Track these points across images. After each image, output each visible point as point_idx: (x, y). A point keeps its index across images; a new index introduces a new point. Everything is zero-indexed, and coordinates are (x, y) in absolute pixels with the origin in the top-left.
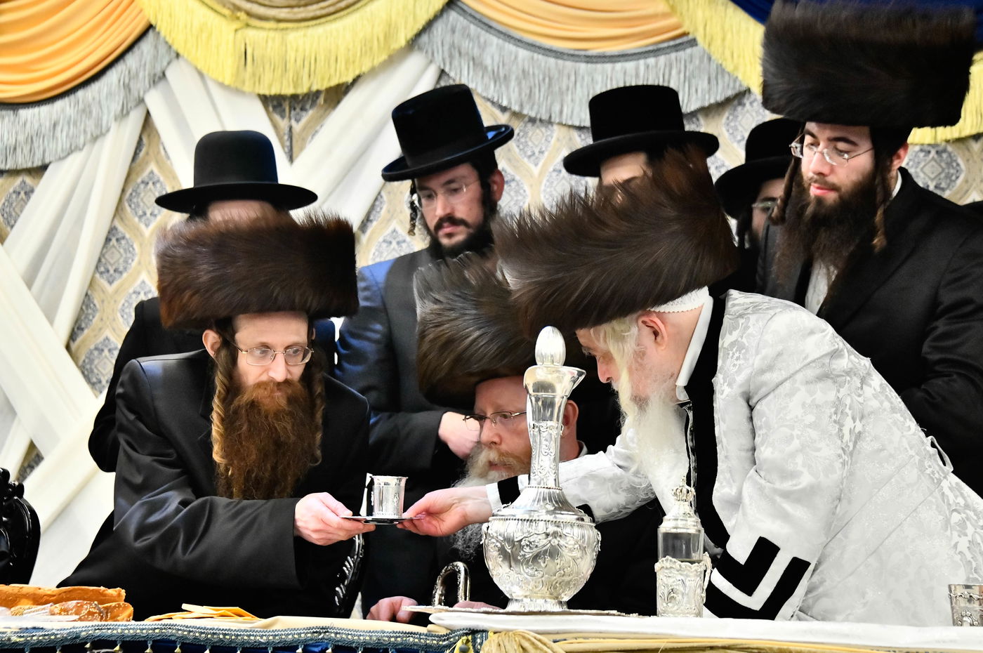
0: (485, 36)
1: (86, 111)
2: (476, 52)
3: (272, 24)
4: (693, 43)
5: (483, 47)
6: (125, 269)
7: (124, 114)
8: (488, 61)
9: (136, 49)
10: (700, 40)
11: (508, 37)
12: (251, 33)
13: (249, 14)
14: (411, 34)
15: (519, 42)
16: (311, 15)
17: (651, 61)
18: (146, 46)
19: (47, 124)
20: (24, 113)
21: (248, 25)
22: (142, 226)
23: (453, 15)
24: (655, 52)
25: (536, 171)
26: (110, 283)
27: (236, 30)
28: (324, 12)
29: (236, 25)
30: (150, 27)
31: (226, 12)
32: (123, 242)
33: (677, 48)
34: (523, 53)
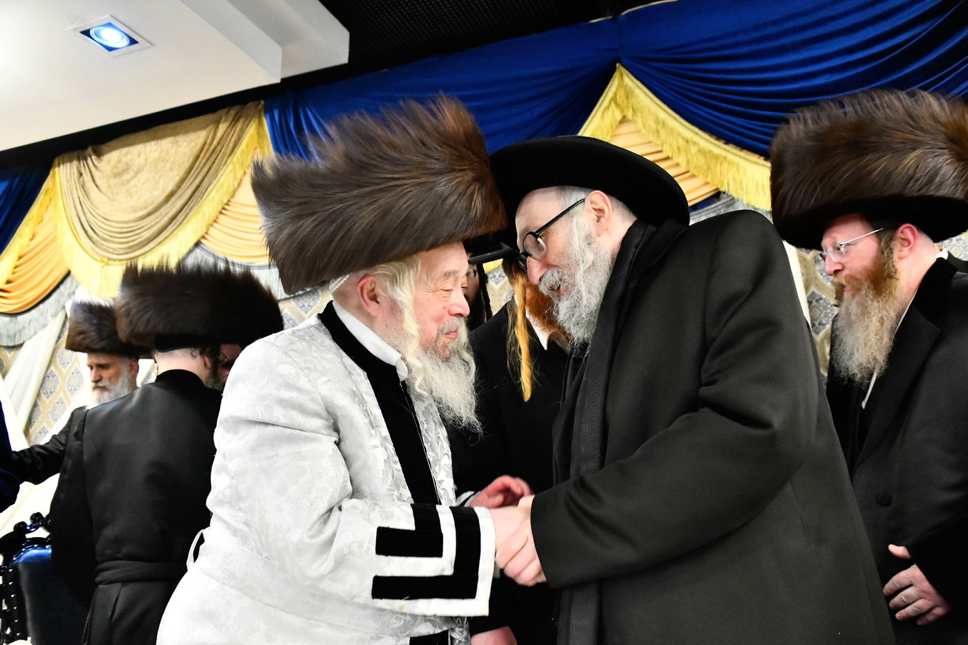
1: (42, 314)
6: (54, 391)
7: (55, 315)
12: (109, 267)
13: (109, 259)
18: (68, 280)
19: (28, 321)
20: (20, 318)
21: (107, 264)
22: (63, 369)
26: (48, 398)
27: (102, 267)
29: (102, 264)
30: (69, 272)
31: (99, 258)
32: (55, 377)
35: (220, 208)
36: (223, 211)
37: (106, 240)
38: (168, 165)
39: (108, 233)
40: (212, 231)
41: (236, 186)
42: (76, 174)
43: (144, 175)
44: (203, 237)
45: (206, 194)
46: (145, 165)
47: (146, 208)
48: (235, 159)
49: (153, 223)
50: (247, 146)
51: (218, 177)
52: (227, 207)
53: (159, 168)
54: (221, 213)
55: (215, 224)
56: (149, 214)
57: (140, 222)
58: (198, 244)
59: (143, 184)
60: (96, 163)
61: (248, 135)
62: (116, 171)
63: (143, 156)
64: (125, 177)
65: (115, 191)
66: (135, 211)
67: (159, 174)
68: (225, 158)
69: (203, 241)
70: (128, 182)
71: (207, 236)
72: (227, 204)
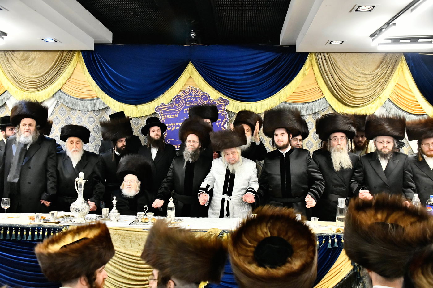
0: (65, 95)
2: (63, 98)
3: (29, 92)
4: (99, 99)
5: (65, 97)
8: (65, 99)
9: (4, 94)
10: (101, 98)
11: (69, 96)
12: (25, 93)
13: (24, 89)
14: (53, 94)
15: (71, 97)
16: (35, 90)
17: (93, 101)
18: (6, 93)
21: (24, 91)
23: (59, 92)
24: (93, 100)
25: (74, 117)
28: (37, 90)
29: (22, 91)
30: (7, 90)
31: (20, 89)
33: (97, 99)
34: (71, 99)
35: (67, 80)
36: (68, 80)
37: (21, 83)
38: (45, 61)
39: (23, 81)
40: (64, 86)
41: (72, 72)
42: (5, 56)
43: (35, 62)
44: (61, 88)
45: (61, 74)
46: (35, 58)
47: (37, 74)
48: (71, 63)
49: (42, 81)
50: (75, 60)
51: (65, 70)
52: (69, 79)
53: (41, 61)
54: (67, 81)
55: (65, 84)
56: (39, 77)
57: (36, 79)
58: (59, 90)
59: (35, 65)
60: (13, 53)
61: (75, 56)
62: (23, 58)
63: (33, 55)
64: (27, 61)
65: (23, 66)
66: (33, 75)
67: (41, 64)
68: (68, 63)
69: (61, 89)
70: (29, 63)
71: (62, 88)
72: (69, 78)
